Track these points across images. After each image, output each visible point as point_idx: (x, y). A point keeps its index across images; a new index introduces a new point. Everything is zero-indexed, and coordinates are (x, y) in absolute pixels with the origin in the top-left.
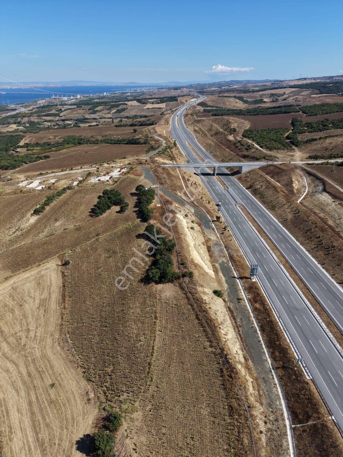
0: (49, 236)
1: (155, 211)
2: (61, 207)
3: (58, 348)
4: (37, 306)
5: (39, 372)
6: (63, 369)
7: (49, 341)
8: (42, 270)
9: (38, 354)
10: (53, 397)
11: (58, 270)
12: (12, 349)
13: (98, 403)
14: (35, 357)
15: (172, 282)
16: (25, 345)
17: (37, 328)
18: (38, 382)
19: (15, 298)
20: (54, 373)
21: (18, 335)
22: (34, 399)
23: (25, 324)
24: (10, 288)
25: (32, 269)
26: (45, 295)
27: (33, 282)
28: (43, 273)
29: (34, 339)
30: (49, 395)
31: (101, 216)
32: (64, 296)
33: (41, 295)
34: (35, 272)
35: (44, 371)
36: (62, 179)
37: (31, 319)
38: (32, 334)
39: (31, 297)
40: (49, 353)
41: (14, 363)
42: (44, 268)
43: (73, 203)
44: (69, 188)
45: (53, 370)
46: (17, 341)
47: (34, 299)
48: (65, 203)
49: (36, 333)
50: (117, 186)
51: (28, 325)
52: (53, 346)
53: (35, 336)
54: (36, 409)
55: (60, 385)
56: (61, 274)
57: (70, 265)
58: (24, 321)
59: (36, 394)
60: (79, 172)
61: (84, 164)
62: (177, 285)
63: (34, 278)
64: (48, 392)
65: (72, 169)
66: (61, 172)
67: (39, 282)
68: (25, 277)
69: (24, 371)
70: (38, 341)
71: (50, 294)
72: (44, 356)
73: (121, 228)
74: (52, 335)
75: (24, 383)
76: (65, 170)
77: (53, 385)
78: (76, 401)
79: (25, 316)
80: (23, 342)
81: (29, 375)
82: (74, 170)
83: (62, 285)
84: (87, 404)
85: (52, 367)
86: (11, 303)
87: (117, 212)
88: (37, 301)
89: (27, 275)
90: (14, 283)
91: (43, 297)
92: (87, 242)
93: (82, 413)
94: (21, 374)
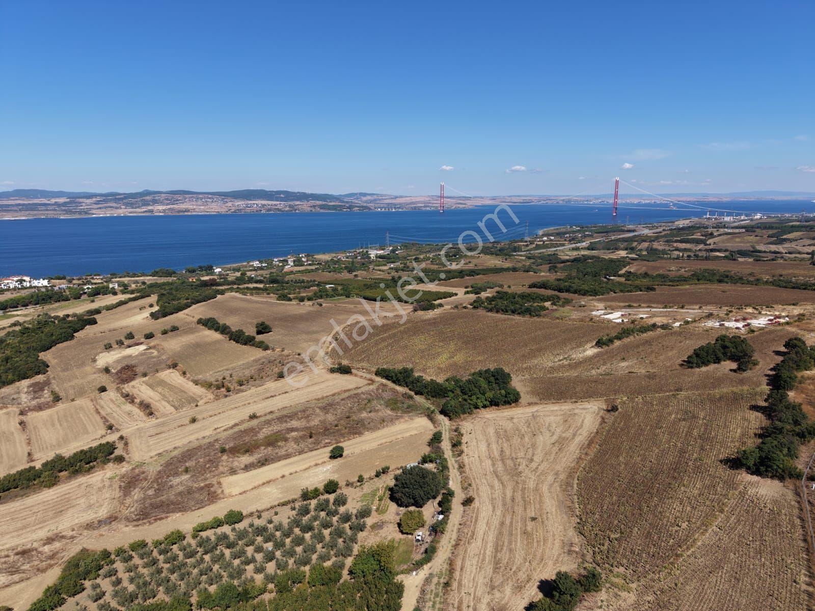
0: (605, 375)
1: (808, 381)
2: (638, 346)
3: (558, 488)
4: (553, 441)
5: (525, 501)
6: (554, 510)
7: (550, 478)
8: (577, 408)
9: (531, 484)
10: (529, 529)
11: (598, 414)
12: (506, 470)
13: (580, 560)
14: (526, 486)
15: (781, 478)
16: (520, 473)
17: (542, 461)
18: (519, 510)
19: (531, 425)
20: (541, 509)
21: (518, 460)
22: (508, 522)
23: (531, 454)
24: (531, 414)
25: (566, 404)
26: (568, 434)
27: (559, 418)
28: (576, 411)
29: (534, 470)
30: (526, 525)
31: (698, 370)
32: (591, 443)
33: (563, 433)
34: (567, 407)
35: (530, 502)
36: (657, 316)
37: (540, 452)
38: (534, 465)
39: (550, 431)
40: (545, 488)
41: (502, 483)
42: (580, 407)
43: (660, 345)
44: (664, 327)
45: (540, 506)
46: (515, 465)
47: (553, 433)
48: (648, 342)
49: (539, 465)
50: (752, 338)
51: (533, 456)
52: (553, 484)
53: (537, 468)
54: (505, 531)
55: (543, 522)
56: (600, 420)
57: (617, 413)
58: (530, 451)
59: (512, 519)
60: (691, 312)
61: (707, 304)
62: (791, 487)
63: (562, 413)
64: (525, 522)
65: (683, 307)
66: (663, 308)
67: (567, 419)
68: (552, 409)
69: (509, 494)
70: (537, 474)
71: (574, 435)
72: (536, 489)
73: (725, 390)
74: (557, 474)
75: (504, 504)
76: (670, 307)
77: (533, 519)
78: (553, 544)
79: (534, 446)
80: (521, 468)
81: (513, 500)
82: (687, 309)
83: (595, 431)
84: (566, 554)
85: (541, 502)
86: (524, 429)
87: (731, 370)
88: (555, 437)
89: (556, 407)
90: (537, 411)
91: (564, 435)
92: (657, 395)
93: (555, 559)
94: (505, 495)
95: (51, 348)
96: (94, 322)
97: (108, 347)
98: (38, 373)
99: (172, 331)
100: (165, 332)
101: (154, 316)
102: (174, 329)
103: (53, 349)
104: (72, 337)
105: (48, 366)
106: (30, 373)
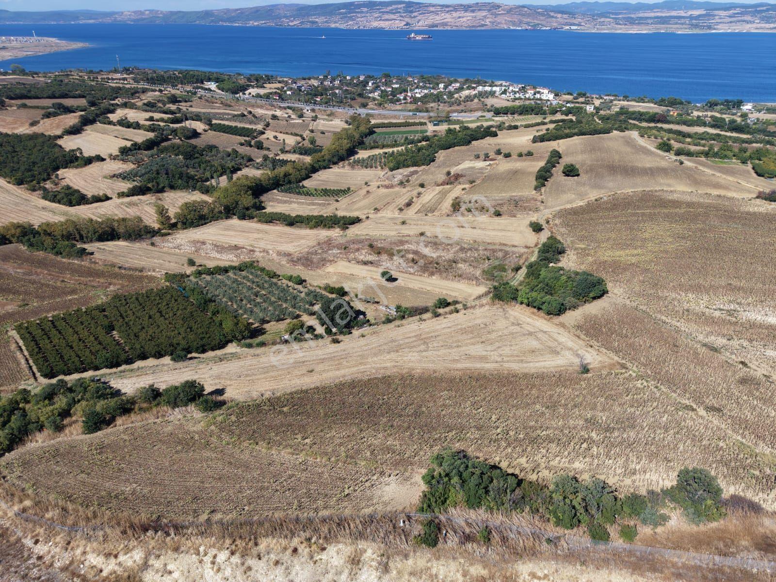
95: (449, 148)
96: (495, 135)
97: (477, 157)
98: (423, 164)
99: (526, 155)
100: (520, 155)
101: (535, 140)
102: (530, 154)
103: (451, 149)
104: (469, 142)
105: (434, 161)
106: (420, 163)
